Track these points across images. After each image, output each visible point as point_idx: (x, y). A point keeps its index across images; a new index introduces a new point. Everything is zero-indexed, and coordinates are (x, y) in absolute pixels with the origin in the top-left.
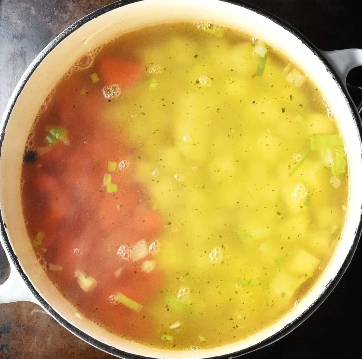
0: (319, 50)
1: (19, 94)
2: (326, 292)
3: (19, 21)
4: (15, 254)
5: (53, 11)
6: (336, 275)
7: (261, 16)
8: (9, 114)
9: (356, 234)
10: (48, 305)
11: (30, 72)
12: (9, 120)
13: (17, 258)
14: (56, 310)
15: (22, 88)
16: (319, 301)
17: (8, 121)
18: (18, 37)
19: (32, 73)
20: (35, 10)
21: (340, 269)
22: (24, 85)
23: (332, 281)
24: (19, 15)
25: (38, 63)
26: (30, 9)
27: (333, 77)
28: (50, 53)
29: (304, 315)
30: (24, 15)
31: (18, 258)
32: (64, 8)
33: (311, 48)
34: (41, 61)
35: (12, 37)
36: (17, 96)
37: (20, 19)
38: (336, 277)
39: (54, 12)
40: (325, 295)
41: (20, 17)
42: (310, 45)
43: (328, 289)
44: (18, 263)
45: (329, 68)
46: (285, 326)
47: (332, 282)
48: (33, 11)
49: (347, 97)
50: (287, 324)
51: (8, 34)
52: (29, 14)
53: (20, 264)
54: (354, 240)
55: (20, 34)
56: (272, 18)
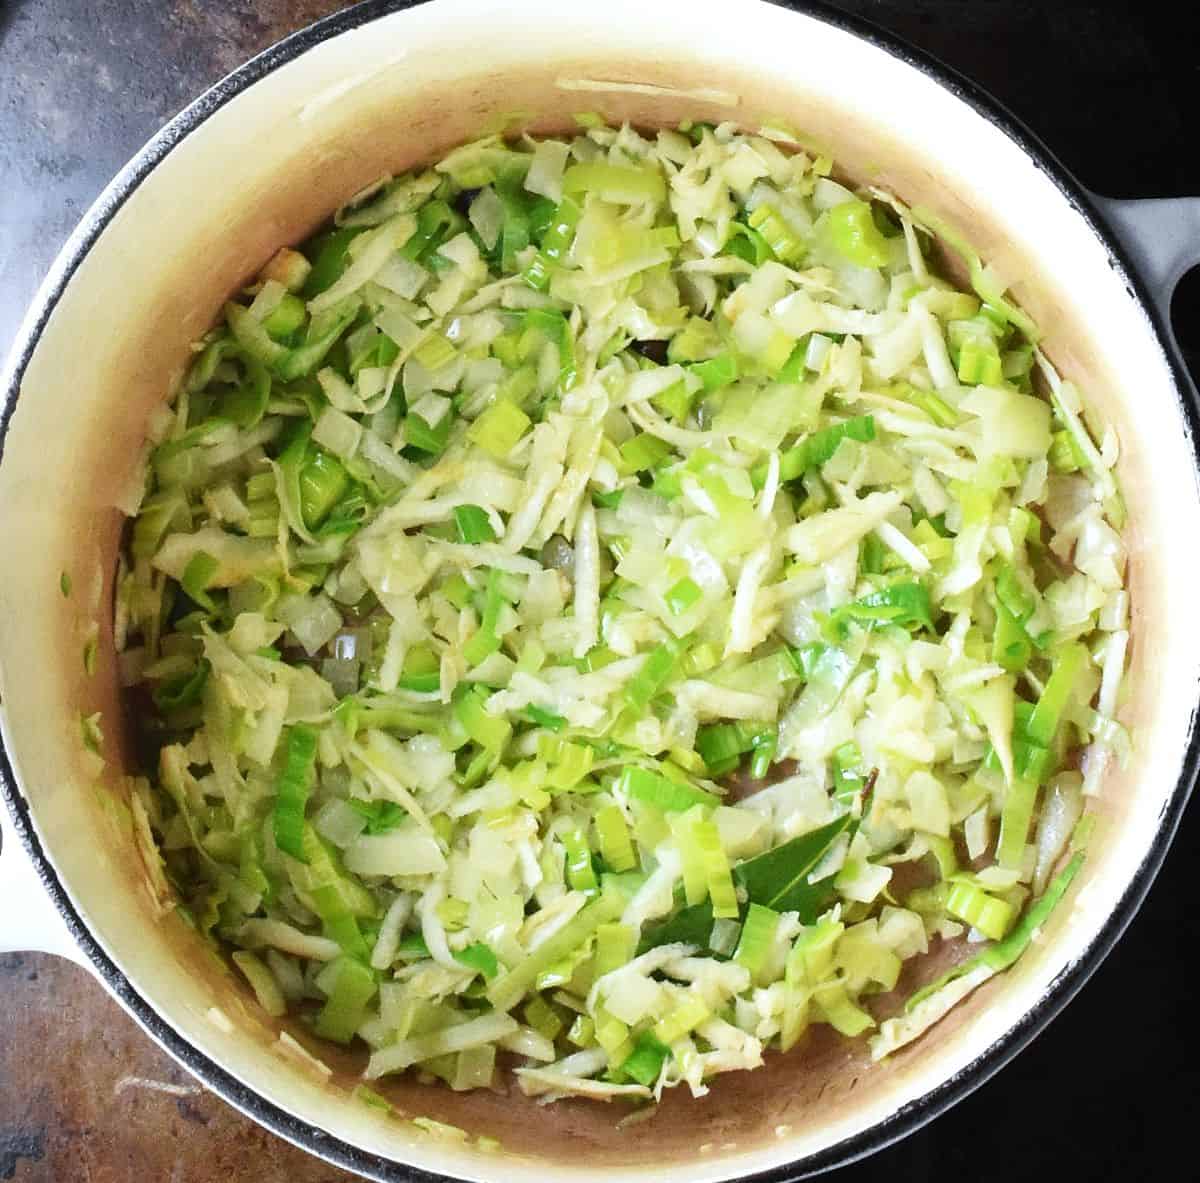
0: (1087, 192)
1: (77, 263)
2: (1046, 1006)
3: (57, 114)
4: (22, 793)
5: (171, 76)
6: (1087, 949)
7: (906, 64)
8: (41, 326)
9: (1165, 820)
10: (118, 970)
11: (121, 193)
12: (38, 345)
13: (27, 808)
14: (140, 992)
15: (91, 242)
16: (1021, 1031)
17: (35, 351)
18: (57, 167)
19: (127, 195)
20: (112, 76)
21: (1099, 931)
22: (96, 234)
23: (1070, 969)
24: (57, 94)
25: (150, 164)
26: (94, 70)
27: (1128, 289)
28: (191, 134)
29: (968, 1076)
30: (76, 93)
31: (30, 806)
32: (209, 65)
33: (1061, 184)
34: (160, 159)
35: (38, 165)
36: (72, 270)
37: (61, 107)
38: (1084, 958)
39: (174, 81)
40: (1041, 1015)
41: (60, 99)
42: (1059, 175)
43: (1056, 995)
44: (27, 825)
45: (1118, 257)
46: (900, 1106)
47: (1070, 973)
48: (105, 79)
49: (1170, 358)
50: (908, 1101)
51: (23, 156)
52: (91, 91)
53: (36, 829)
54: (1156, 838)
55: (63, 157)
56: (941, 75)
